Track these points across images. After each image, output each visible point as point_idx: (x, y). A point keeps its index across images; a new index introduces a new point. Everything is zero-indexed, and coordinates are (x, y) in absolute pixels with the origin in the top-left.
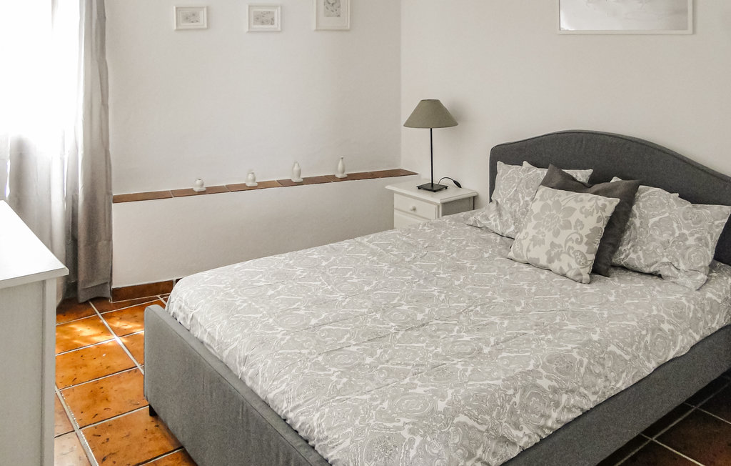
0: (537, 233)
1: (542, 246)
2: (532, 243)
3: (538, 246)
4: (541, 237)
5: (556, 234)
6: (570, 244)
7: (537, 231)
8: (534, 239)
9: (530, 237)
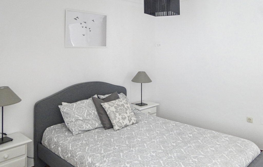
0: (122, 116)
1: (126, 119)
2: (123, 120)
3: (125, 119)
4: (124, 117)
5: (126, 113)
6: (131, 114)
7: (121, 116)
8: (122, 118)
9: (121, 119)
